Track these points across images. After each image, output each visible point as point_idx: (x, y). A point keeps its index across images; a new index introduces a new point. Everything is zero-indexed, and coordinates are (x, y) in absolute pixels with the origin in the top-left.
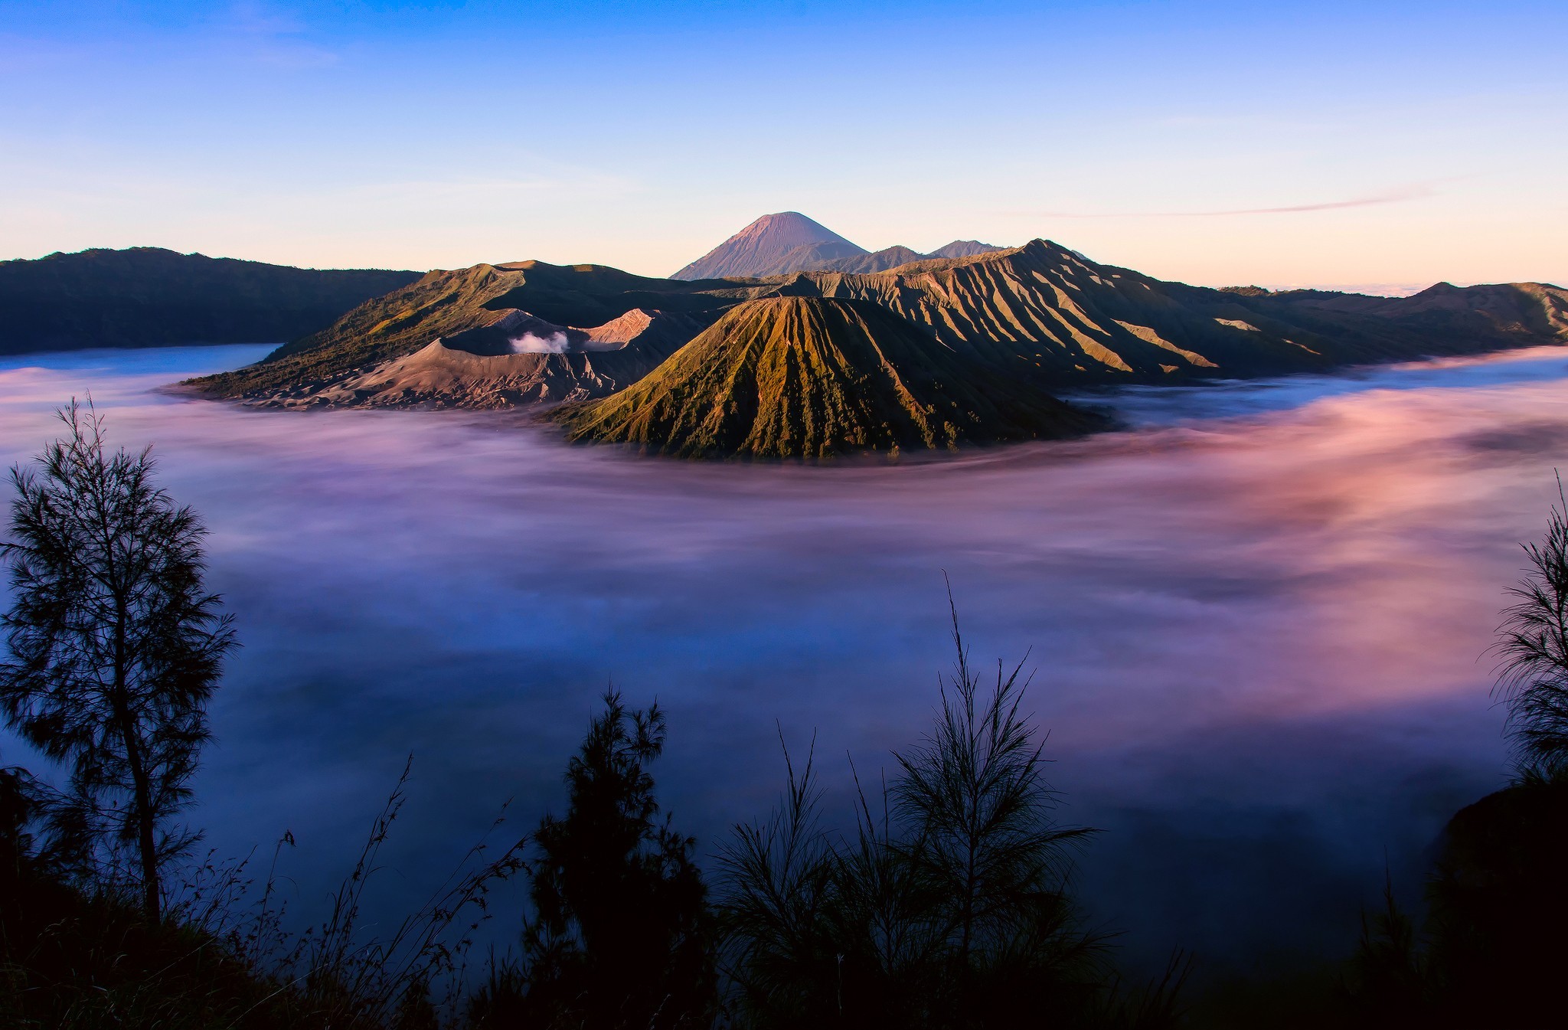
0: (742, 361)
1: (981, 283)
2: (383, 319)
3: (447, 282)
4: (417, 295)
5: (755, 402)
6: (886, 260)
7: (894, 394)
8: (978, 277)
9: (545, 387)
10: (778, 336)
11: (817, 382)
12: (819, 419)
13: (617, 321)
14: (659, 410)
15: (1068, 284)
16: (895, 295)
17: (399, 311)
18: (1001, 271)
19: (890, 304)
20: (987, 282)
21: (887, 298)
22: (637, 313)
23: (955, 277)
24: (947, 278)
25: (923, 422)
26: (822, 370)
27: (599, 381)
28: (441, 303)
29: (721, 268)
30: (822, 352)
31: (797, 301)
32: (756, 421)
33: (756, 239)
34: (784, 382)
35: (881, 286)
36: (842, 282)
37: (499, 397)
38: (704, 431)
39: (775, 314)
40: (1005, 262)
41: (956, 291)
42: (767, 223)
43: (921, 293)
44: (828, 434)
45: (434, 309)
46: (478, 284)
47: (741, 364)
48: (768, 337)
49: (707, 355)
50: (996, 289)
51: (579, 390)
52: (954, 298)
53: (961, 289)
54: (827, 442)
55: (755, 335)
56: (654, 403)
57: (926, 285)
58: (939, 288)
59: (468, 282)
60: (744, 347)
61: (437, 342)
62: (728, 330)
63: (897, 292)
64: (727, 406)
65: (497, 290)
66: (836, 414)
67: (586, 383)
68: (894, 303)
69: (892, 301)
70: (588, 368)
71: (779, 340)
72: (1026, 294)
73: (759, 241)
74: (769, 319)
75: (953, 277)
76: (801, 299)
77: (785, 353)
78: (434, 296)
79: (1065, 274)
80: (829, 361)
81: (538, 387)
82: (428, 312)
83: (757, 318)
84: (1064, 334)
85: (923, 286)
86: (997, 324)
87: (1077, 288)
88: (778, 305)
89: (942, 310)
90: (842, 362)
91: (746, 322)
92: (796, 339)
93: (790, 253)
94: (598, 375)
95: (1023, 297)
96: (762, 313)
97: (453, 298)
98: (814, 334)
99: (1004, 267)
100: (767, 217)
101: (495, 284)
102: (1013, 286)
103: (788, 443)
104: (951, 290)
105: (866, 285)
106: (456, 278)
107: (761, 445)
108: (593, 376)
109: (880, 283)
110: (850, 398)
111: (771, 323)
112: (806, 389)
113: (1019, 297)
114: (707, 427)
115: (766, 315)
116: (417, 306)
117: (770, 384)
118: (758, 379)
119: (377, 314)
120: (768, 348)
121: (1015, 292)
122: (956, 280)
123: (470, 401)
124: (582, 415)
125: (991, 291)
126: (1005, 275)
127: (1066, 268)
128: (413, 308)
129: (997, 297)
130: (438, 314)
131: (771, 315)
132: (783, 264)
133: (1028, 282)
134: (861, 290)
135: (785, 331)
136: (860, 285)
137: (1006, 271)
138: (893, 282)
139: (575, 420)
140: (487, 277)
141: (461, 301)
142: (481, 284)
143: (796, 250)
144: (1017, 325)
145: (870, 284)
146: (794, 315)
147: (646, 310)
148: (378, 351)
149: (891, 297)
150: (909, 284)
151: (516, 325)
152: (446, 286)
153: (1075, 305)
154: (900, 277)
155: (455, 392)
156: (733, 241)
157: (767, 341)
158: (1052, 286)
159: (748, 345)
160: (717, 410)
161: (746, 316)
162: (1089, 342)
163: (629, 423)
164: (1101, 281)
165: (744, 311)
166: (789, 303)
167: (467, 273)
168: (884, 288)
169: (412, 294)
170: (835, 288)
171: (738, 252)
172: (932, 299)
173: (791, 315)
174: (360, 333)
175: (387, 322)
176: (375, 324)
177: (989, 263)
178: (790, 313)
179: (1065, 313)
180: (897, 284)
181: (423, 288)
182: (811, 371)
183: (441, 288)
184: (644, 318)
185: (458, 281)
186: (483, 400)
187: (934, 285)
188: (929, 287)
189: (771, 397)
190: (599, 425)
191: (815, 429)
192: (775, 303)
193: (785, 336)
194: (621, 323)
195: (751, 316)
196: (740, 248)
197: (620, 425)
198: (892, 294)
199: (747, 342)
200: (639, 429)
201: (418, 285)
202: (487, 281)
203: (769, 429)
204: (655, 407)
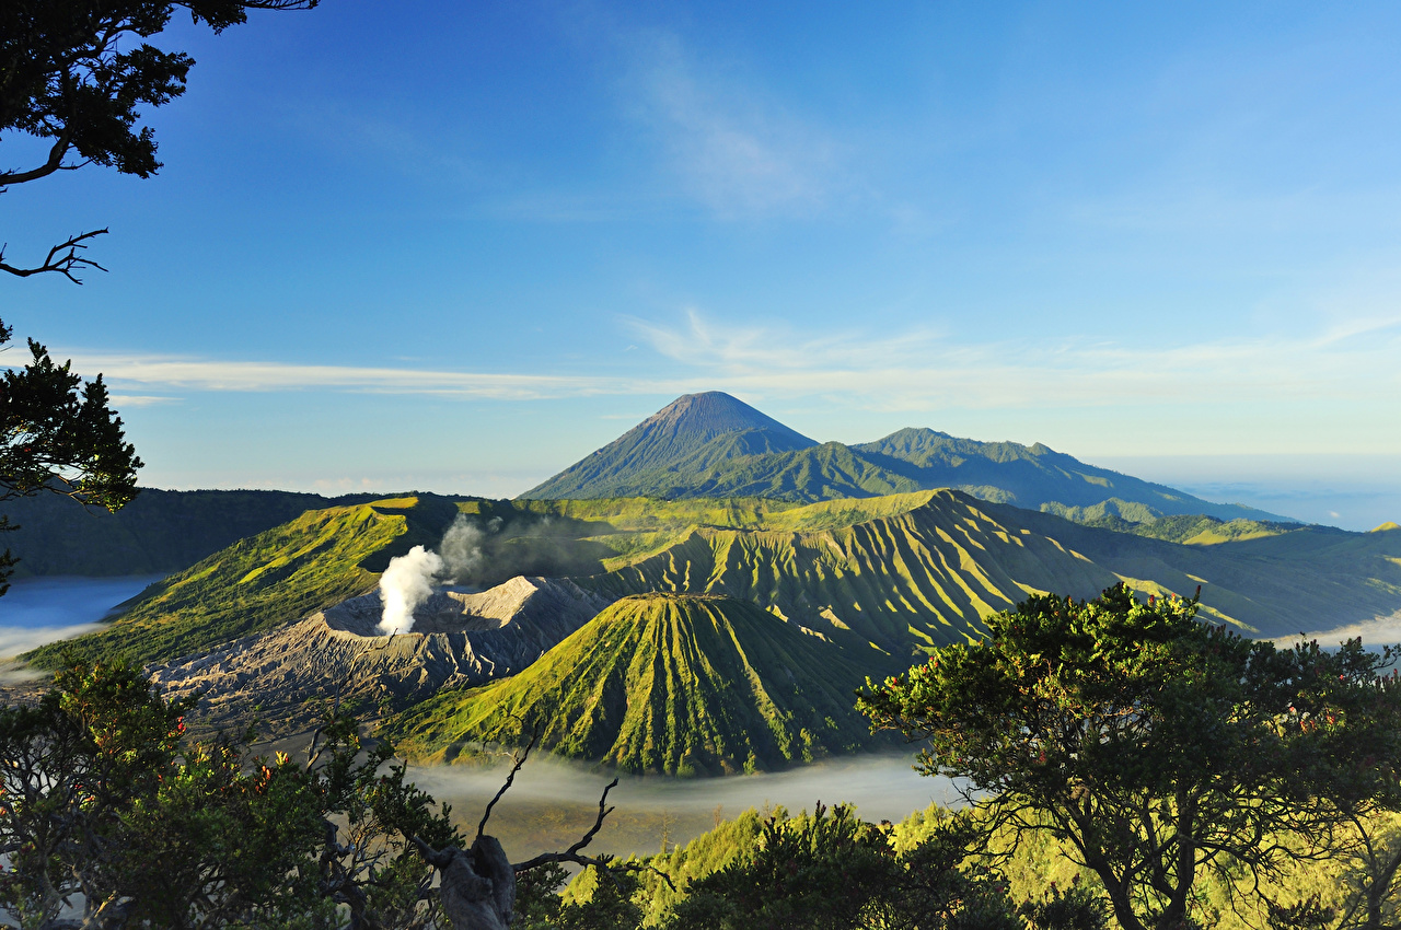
0: (613, 666)
1: (881, 542)
2: (255, 567)
4: (292, 539)
5: (623, 708)
6: (819, 458)
7: (752, 702)
8: (878, 536)
9: (424, 672)
10: (648, 640)
11: (680, 688)
12: (682, 726)
13: (500, 587)
14: (532, 714)
15: (972, 542)
16: (790, 557)
17: (273, 558)
18: (903, 528)
19: (785, 565)
20: (887, 541)
21: (782, 559)
22: (521, 579)
23: (854, 534)
24: (845, 537)
25: (779, 728)
26: (687, 677)
27: (479, 665)
28: (317, 551)
29: (633, 456)
30: (689, 657)
31: (668, 604)
32: (623, 727)
33: (674, 423)
34: (650, 689)
35: (777, 545)
36: (736, 540)
37: (378, 684)
38: (573, 738)
39: (646, 617)
40: (907, 518)
41: (854, 550)
42: (687, 405)
43: (817, 553)
44: (688, 742)
45: (310, 556)
46: (357, 529)
47: (611, 668)
48: (639, 642)
49: (580, 658)
50: (897, 549)
51: (459, 675)
52: (853, 561)
53: (860, 548)
54: (688, 752)
55: (626, 640)
56: (528, 706)
57: (823, 543)
58: (837, 547)
59: (346, 525)
60: (615, 651)
61: (319, 615)
62: (602, 631)
63: (793, 552)
64: (595, 713)
66: (698, 722)
67: (464, 666)
68: (789, 565)
69: (787, 561)
70: (468, 648)
71: (649, 645)
72: (927, 554)
73: (678, 424)
74: (640, 622)
75: (852, 535)
76: (672, 603)
77: (653, 659)
78: (309, 541)
79: (970, 530)
80: (696, 667)
81: (418, 670)
82: (301, 561)
83: (629, 621)
84: (962, 601)
85: (821, 545)
86: (896, 591)
87: (981, 547)
88: (649, 608)
89: (838, 573)
90: (708, 668)
91: (619, 624)
92: (665, 645)
93: (712, 442)
94: (477, 658)
95: (924, 558)
96: (633, 617)
97: (329, 544)
98: (682, 640)
99: (906, 524)
100: (687, 397)
101: (374, 529)
102: (914, 544)
103: (651, 752)
104: (849, 550)
105: (761, 543)
106: (335, 521)
107: (625, 754)
108: (474, 657)
109: (776, 542)
110: (712, 707)
111: (642, 625)
112: (671, 696)
113: (920, 558)
114: (576, 734)
115: (637, 619)
116: (291, 553)
117: (638, 689)
118: (627, 684)
119: (251, 559)
120: (638, 653)
121: (916, 552)
122: (856, 542)
123: (350, 688)
124: (460, 710)
125: (890, 549)
126: (906, 532)
127: (972, 523)
128: (288, 554)
129: (897, 558)
130: (313, 563)
131: (642, 618)
132: (705, 454)
133: (930, 541)
134: (755, 549)
135: (654, 636)
136: (755, 544)
137: (907, 528)
138: (789, 540)
140: (367, 521)
141: (338, 549)
142: (360, 529)
143: (718, 439)
145: (765, 541)
146: (663, 619)
147: (530, 575)
148: (255, 616)
149: (786, 558)
150: (806, 542)
152: (323, 530)
153: (977, 567)
154: (796, 534)
155: (335, 677)
156: (647, 425)
157: (637, 646)
158: (955, 544)
159: (620, 649)
160: (587, 715)
161: (618, 619)
162: (985, 607)
163: (503, 727)
164: (1009, 538)
165: (618, 612)
166: (660, 607)
167: (346, 516)
168: (779, 548)
169: (286, 538)
170: (728, 549)
171: (653, 437)
172: (830, 559)
173: (661, 620)
174: (230, 584)
175: (259, 571)
176: (248, 572)
177: (890, 519)
178: (660, 616)
179: (966, 576)
180: (793, 544)
181: (299, 532)
182: (676, 677)
183: (317, 532)
184: (527, 587)
185: (336, 524)
186: (363, 686)
187: (832, 544)
188: (827, 545)
189: (638, 703)
191: (677, 738)
192: (647, 606)
193: (654, 641)
194: (504, 591)
195: (624, 618)
196: (656, 433)
197: (494, 728)
198: (788, 553)
199: (619, 645)
201: (294, 528)
202: (366, 525)
203: (634, 739)
204: (528, 711)
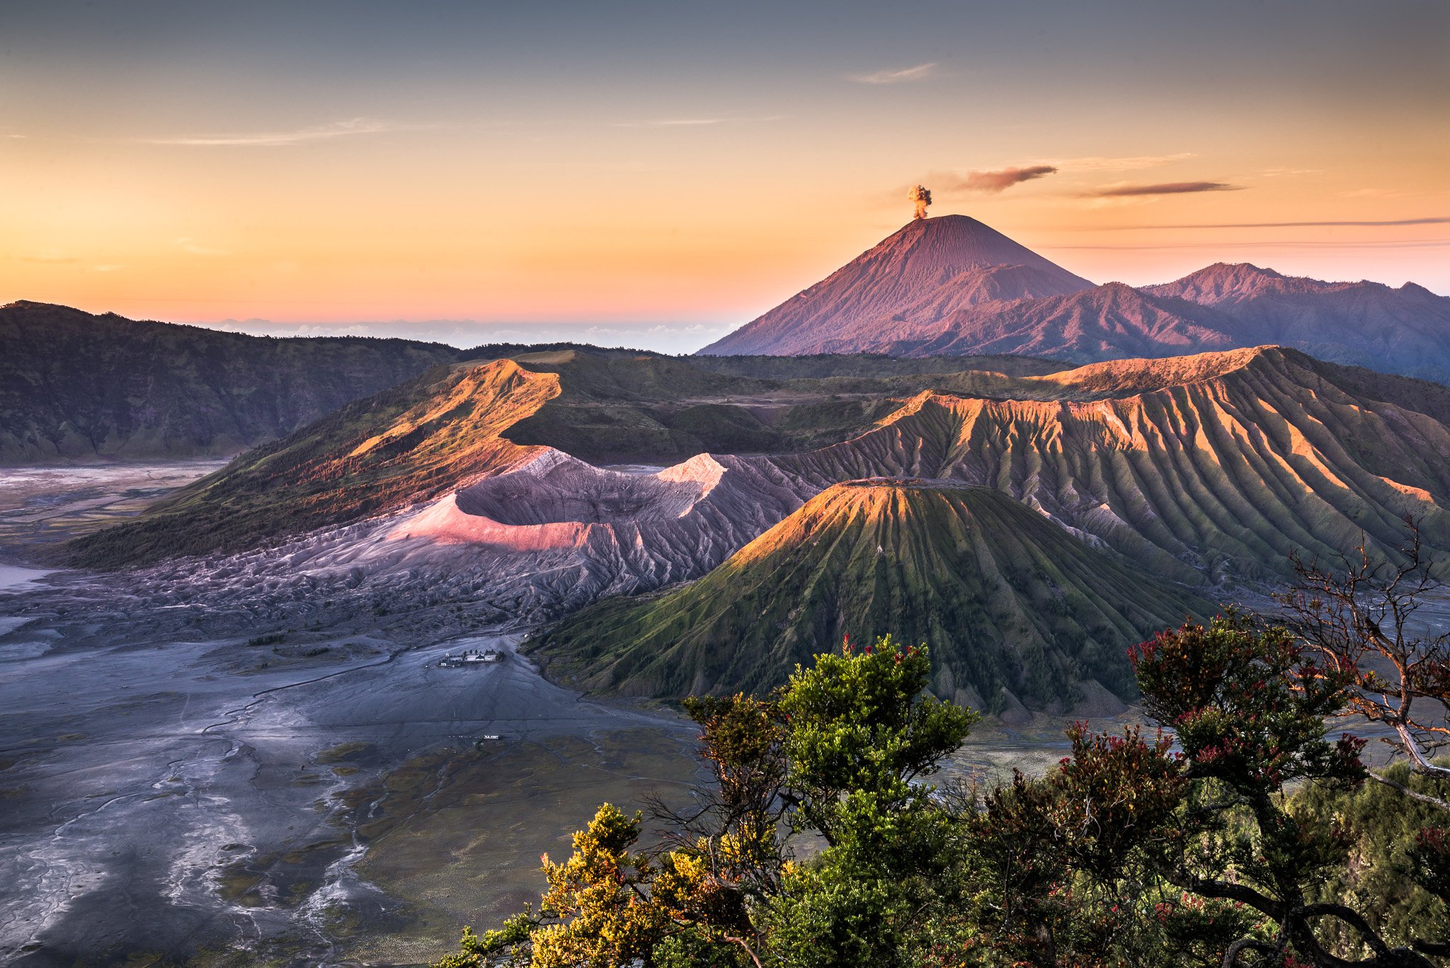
0: (822, 570)
1: (1179, 417)
2: (369, 435)
3: (458, 383)
8: (1175, 408)
9: (585, 573)
10: (867, 538)
11: (911, 601)
13: (680, 467)
14: (719, 629)
15: (1309, 419)
16: (1055, 434)
17: (392, 425)
18: (1211, 397)
19: (1048, 445)
20: (1187, 416)
21: (1044, 436)
22: (706, 458)
23: (1143, 407)
24: (1130, 409)
26: (918, 586)
27: (653, 566)
28: (449, 416)
29: (847, 300)
30: (921, 562)
31: (894, 493)
33: (901, 258)
34: (871, 601)
35: (1037, 418)
36: (984, 412)
37: (527, 586)
38: (772, 659)
39: (867, 510)
40: (1217, 385)
41: (1142, 427)
43: (1092, 430)
45: (440, 424)
46: (498, 389)
47: (820, 573)
48: (856, 539)
49: (781, 558)
50: (1201, 426)
51: (628, 576)
52: (1139, 441)
53: (1150, 425)
55: (841, 537)
56: (715, 619)
57: (1100, 417)
58: (1119, 423)
59: (484, 385)
60: (826, 551)
61: (449, 499)
62: (809, 526)
63: (1059, 428)
65: (523, 400)
67: (634, 566)
68: (1054, 447)
69: (1051, 441)
70: (639, 543)
71: (869, 545)
72: (1243, 433)
73: (906, 259)
74: (858, 515)
75: (1139, 407)
76: (899, 492)
77: (875, 562)
78: (439, 404)
79: (1307, 403)
80: (928, 572)
81: (577, 570)
82: (429, 429)
83: (845, 514)
85: (1098, 418)
86: (1196, 478)
87: (1320, 424)
88: (870, 497)
89: (1119, 457)
90: (943, 575)
91: (831, 518)
92: (890, 545)
93: (951, 283)
94: (650, 556)
95: (1239, 439)
96: (850, 508)
97: (464, 409)
98: (912, 538)
99: (1215, 393)
101: (520, 390)
102: (1225, 420)
104: (1135, 426)
105: (1017, 416)
106: (470, 379)
108: (646, 554)
109: (1036, 415)
111: (860, 521)
112: (898, 609)
113: (1233, 439)
114: (775, 654)
115: (855, 510)
116: (416, 419)
117: (855, 601)
118: (840, 595)
119: (365, 426)
120: (856, 554)
121: (1229, 430)
122: (1143, 412)
125: (1192, 429)
126: (1216, 405)
128: (412, 420)
129: (1202, 441)
130: (444, 432)
131: (861, 510)
132: (941, 299)
133: (1249, 416)
134: (1009, 425)
135: (877, 534)
136: (1008, 417)
137: (1217, 399)
138: (1054, 413)
139: (621, 629)
140: (510, 380)
141: (475, 415)
142: (501, 391)
143: (959, 279)
144: (1225, 481)
145: (1022, 414)
146: (889, 512)
149: (1049, 436)
150: (1077, 416)
151: (550, 469)
153: (1314, 452)
154: (1063, 405)
156: (865, 259)
157: (854, 544)
158: (1284, 421)
159: (831, 549)
161: (831, 510)
162: (1327, 509)
163: (684, 643)
165: (829, 502)
166: (884, 496)
167: (485, 373)
168: (1041, 422)
170: (973, 423)
172: (1108, 438)
173: (885, 512)
174: (339, 456)
175: (376, 440)
176: (361, 442)
177: (1193, 384)
178: (884, 509)
179: (1297, 463)
180: (1059, 418)
182: (904, 585)
184: (713, 466)
185: (471, 382)
186: (508, 588)
187: (1113, 420)
188: (1104, 421)
189: (855, 618)
190: (648, 642)
192: (867, 495)
193: (877, 541)
194: (685, 471)
195: (837, 511)
196: (877, 270)
197: (672, 645)
198: (1052, 430)
199: (830, 544)
200: (695, 653)
201: (419, 388)
202: (510, 385)
204: (715, 625)
